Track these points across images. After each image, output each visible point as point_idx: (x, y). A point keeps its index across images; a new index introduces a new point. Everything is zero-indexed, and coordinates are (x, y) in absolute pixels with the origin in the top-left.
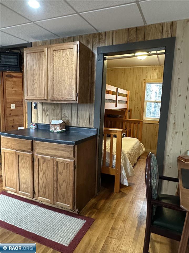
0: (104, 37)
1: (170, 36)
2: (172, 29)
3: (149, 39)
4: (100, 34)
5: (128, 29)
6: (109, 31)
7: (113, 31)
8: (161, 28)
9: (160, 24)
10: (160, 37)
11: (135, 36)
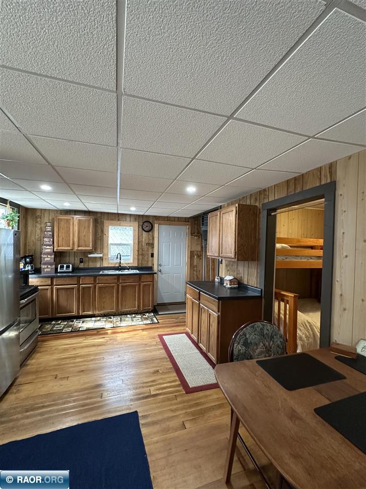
0: (267, 193)
1: (329, 181)
2: (331, 173)
3: (307, 188)
4: (265, 190)
5: (288, 181)
6: (272, 187)
7: (275, 185)
8: (319, 173)
9: (317, 169)
10: (318, 185)
11: (294, 188)
